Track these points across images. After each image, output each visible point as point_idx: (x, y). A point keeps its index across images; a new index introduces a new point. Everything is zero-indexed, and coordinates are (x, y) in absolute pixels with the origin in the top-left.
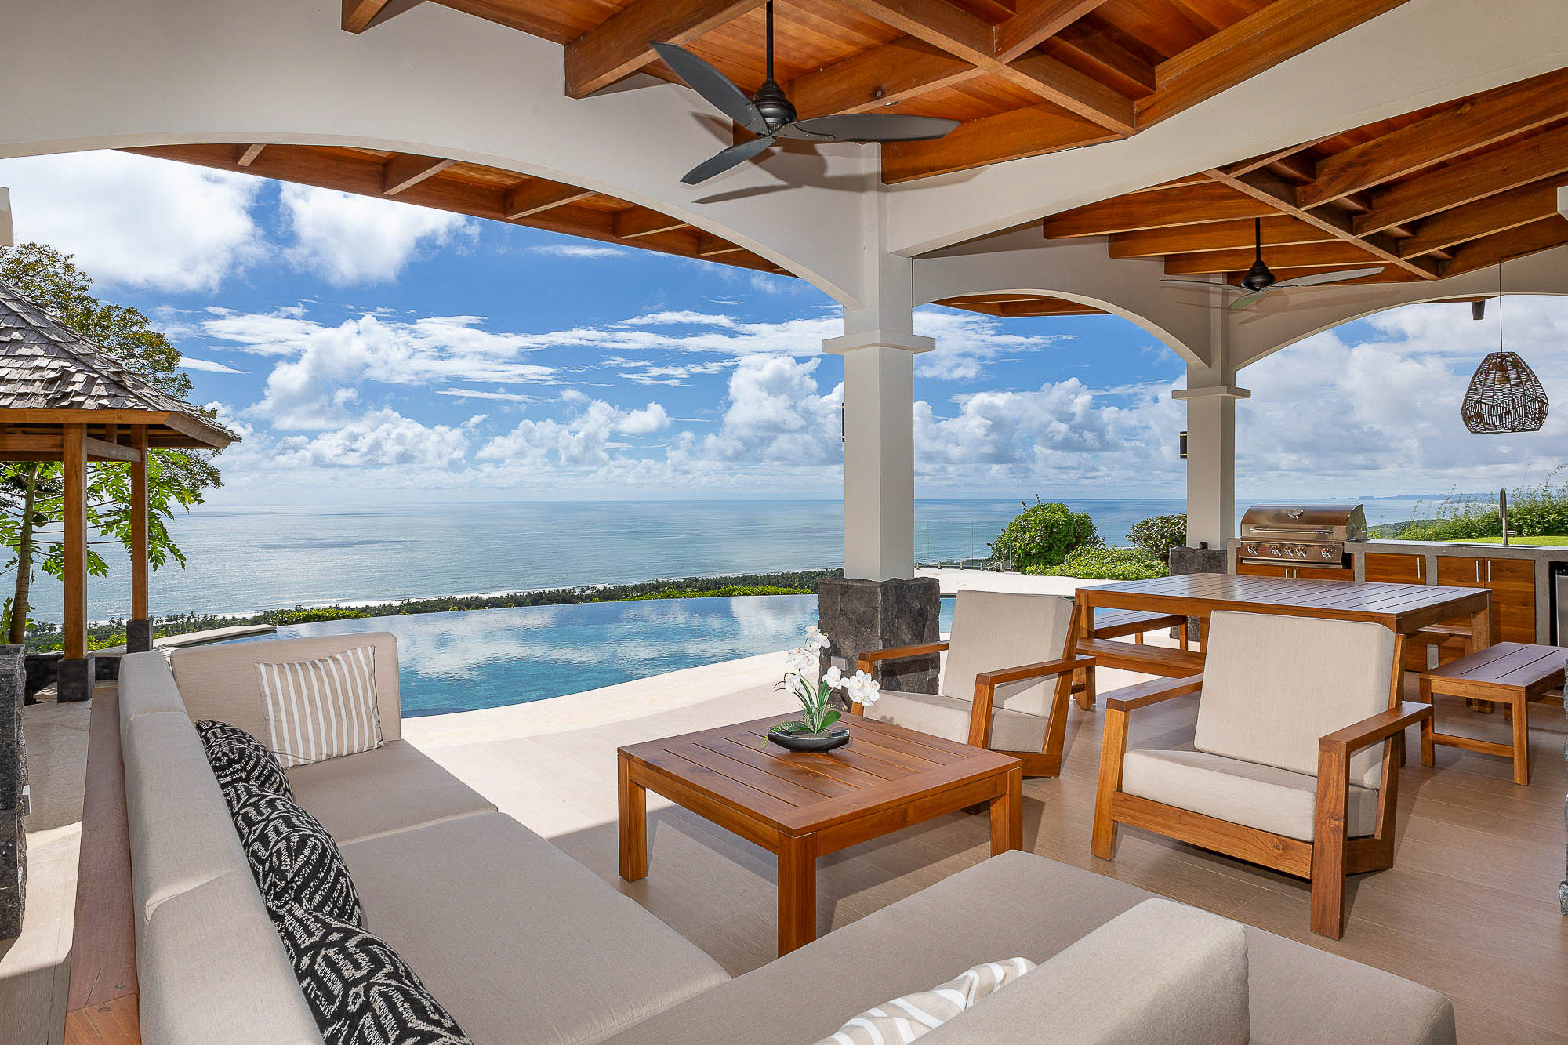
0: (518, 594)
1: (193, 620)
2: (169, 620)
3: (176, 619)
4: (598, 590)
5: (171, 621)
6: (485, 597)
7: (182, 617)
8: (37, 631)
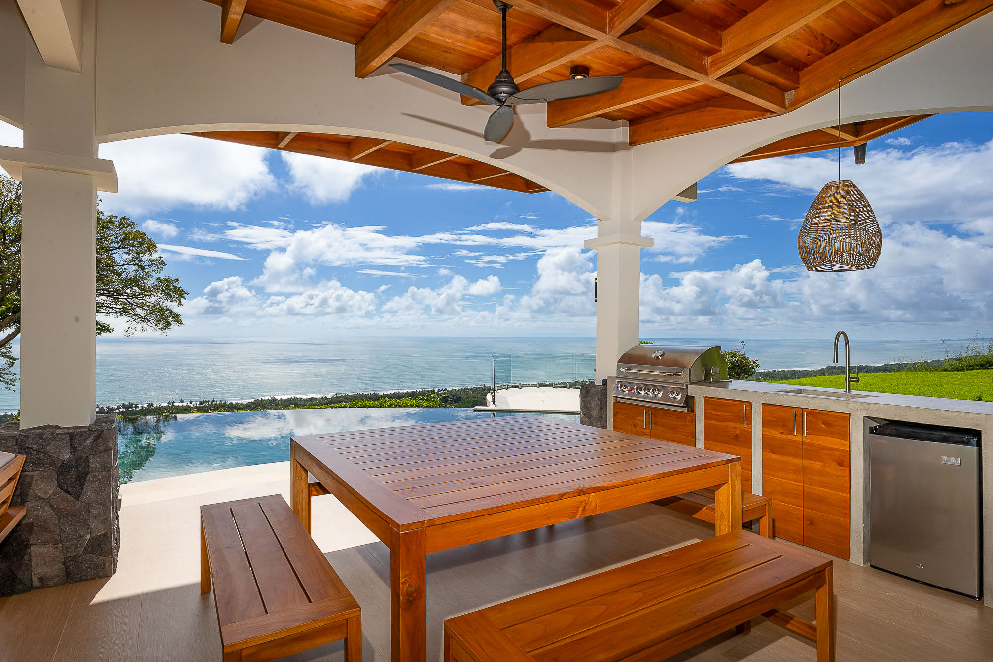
0: (400, 392)
1: (214, 403)
2: (201, 403)
3: (204, 402)
4: (448, 391)
5: (202, 404)
6: (381, 394)
7: (208, 401)
8: (128, 408)
